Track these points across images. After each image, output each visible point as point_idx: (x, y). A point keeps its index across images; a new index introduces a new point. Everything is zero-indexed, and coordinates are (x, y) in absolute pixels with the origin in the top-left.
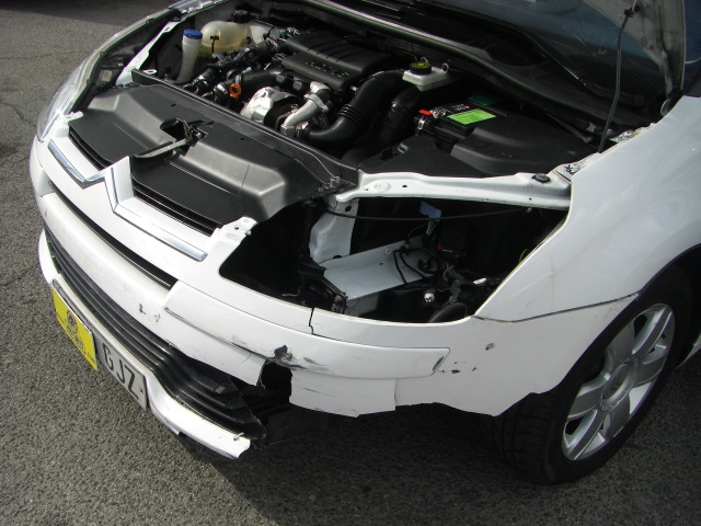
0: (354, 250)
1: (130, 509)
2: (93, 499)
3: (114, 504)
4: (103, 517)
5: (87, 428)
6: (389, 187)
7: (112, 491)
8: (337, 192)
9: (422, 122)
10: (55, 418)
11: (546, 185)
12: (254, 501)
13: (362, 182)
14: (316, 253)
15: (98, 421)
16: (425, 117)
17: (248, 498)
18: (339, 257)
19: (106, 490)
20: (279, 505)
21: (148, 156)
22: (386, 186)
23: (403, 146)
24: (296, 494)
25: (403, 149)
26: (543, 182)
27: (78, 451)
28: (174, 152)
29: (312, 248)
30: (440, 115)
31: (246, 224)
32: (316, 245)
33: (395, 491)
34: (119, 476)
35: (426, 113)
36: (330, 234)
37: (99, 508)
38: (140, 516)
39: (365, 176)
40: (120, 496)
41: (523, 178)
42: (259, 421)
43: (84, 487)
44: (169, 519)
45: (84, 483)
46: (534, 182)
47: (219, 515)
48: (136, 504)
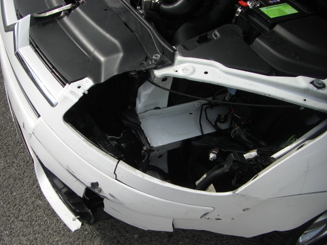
0: (170, 104)
1: (29, 226)
2: (12, 215)
3: (22, 220)
4: (13, 228)
5: (20, 166)
6: (194, 71)
7: (23, 211)
8: (156, 68)
9: (239, 10)
10: (5, 156)
11: (320, 91)
12: (101, 233)
13: (176, 62)
14: (140, 106)
15: (28, 162)
16: (242, 7)
17: (98, 229)
18: (159, 108)
19: (20, 210)
20: (115, 238)
21: (43, 15)
22: (192, 70)
23: (216, 32)
24: (127, 232)
25: (216, 35)
26: (318, 88)
27: (11, 180)
28: (62, 14)
29: (138, 102)
30: (254, 6)
31: (87, 83)
32: (140, 101)
33: (187, 240)
34: (29, 202)
35: (244, 4)
36: (150, 95)
37: (13, 222)
38: (34, 231)
39: (179, 58)
40: (26, 216)
41: (302, 81)
42: (90, 211)
43: (9, 206)
44: (49, 236)
45: (9, 203)
46: (311, 87)
47: (78, 239)
48: (33, 223)
